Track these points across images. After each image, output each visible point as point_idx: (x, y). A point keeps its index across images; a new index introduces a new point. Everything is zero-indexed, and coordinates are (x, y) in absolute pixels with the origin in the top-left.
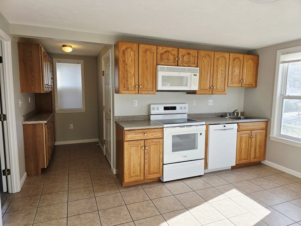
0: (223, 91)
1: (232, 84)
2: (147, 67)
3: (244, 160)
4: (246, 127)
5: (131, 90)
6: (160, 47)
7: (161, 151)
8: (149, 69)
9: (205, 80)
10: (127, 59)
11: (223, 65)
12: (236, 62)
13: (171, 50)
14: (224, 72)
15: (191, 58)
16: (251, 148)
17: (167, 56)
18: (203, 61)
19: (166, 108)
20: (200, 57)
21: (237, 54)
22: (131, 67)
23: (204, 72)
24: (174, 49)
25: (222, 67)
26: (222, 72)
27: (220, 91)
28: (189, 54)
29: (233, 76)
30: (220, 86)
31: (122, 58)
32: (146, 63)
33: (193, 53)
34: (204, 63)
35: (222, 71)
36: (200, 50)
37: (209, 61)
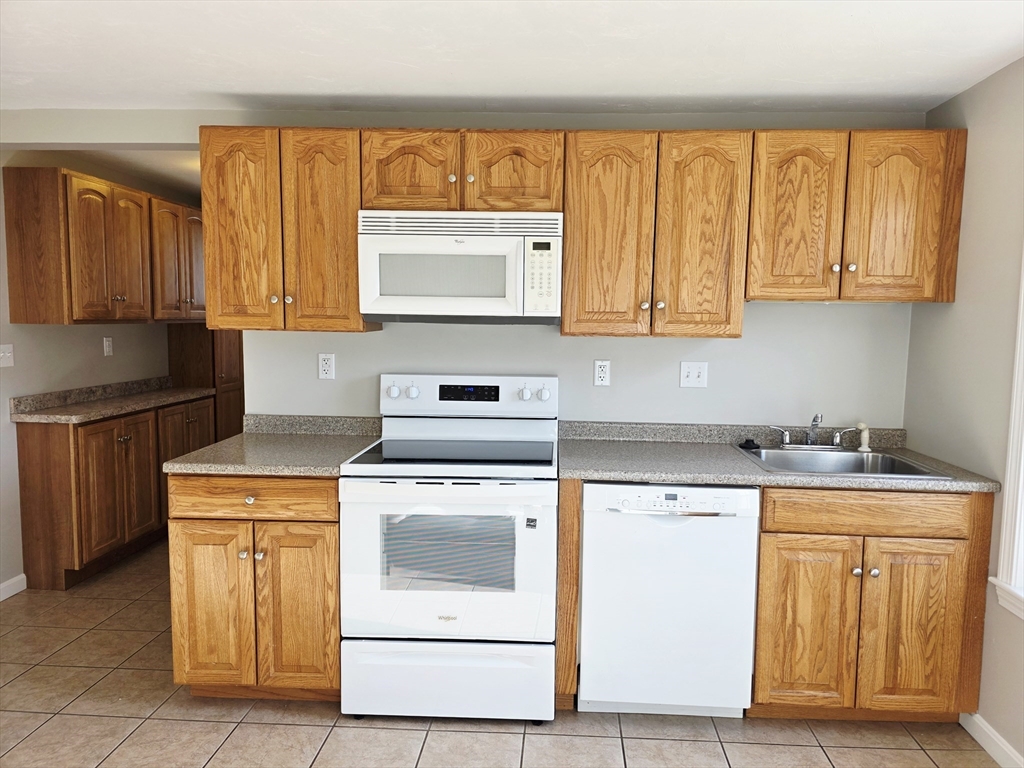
0: (721, 323)
1: (774, 285)
2: (319, 220)
3: (810, 686)
4: (818, 511)
5: (254, 315)
6: (375, 134)
7: (330, 577)
8: (327, 227)
9: (609, 269)
10: (232, 194)
11: (713, 196)
12: (795, 171)
13: (425, 143)
14: (719, 228)
15: (531, 170)
16: (864, 632)
17: (409, 168)
18: (592, 180)
19: (448, 393)
20: (580, 163)
21: (803, 134)
22: (250, 222)
23: (599, 230)
24: (440, 139)
25: (710, 203)
26: (708, 229)
27: (697, 323)
28: (517, 153)
29: (782, 245)
30: (699, 299)
31: (212, 190)
32: (312, 203)
33: (540, 149)
34: (601, 191)
35: (708, 221)
36: (577, 131)
37: (628, 179)
